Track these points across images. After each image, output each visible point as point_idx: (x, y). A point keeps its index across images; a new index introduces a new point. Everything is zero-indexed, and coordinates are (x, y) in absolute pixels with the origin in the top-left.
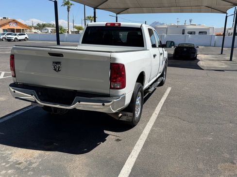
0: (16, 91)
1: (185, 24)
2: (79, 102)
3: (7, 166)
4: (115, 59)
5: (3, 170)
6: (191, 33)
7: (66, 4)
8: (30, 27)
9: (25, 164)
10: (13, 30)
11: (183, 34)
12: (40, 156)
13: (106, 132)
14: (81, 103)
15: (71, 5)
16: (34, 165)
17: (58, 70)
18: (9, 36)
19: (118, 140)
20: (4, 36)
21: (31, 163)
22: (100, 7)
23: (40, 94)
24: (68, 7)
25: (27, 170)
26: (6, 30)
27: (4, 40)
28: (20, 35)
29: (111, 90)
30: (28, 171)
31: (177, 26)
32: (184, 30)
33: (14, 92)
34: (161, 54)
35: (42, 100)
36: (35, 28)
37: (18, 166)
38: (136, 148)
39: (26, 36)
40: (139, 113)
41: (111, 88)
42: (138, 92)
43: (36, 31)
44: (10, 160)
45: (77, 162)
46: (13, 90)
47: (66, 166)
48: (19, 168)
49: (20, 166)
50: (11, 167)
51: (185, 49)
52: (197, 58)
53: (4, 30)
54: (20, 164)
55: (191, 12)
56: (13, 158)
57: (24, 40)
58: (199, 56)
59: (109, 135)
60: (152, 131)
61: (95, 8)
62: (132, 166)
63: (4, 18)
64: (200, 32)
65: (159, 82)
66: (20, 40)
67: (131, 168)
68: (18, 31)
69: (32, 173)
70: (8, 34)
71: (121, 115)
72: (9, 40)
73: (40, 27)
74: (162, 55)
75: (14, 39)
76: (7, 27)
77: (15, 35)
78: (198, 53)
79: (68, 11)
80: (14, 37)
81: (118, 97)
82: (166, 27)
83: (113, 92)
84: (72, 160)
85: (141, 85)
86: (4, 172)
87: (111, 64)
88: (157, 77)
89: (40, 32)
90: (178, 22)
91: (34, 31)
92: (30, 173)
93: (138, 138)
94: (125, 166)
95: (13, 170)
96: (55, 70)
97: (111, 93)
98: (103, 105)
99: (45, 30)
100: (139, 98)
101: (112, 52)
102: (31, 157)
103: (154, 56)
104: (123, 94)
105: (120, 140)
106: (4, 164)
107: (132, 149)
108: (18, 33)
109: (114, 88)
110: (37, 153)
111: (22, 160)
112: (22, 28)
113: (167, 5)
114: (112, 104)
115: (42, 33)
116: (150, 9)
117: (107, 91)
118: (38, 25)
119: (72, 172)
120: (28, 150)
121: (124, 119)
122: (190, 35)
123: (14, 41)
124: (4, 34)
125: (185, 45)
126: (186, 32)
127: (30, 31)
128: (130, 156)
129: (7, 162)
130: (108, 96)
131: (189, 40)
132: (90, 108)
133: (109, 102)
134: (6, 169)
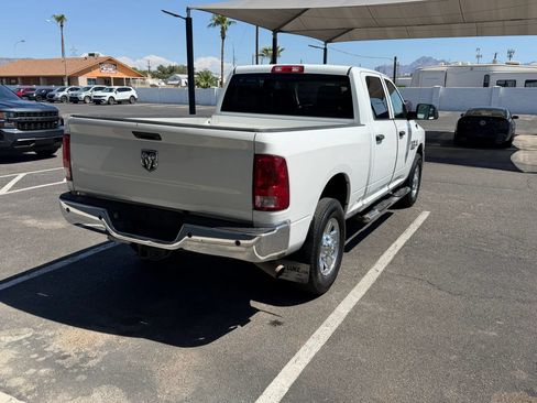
0: (72, 209)
1: (494, 62)
2: (190, 236)
3: (41, 359)
4: (263, 145)
5: (30, 366)
6: (505, 84)
7: (218, 22)
8: (143, 74)
9: (76, 359)
10: (107, 81)
11: (486, 85)
12: (109, 345)
13: (253, 304)
14: (193, 237)
15: (230, 23)
16: (91, 363)
17: (152, 167)
18: (99, 93)
19: (276, 323)
20: (89, 93)
21: (86, 358)
22: (286, 27)
23: (116, 216)
24: (223, 28)
25: (75, 370)
26: (94, 80)
27: (88, 101)
28: (119, 90)
29: (255, 212)
30: (77, 374)
31: (472, 68)
32: (487, 78)
33: (68, 210)
34: (401, 134)
35: (118, 230)
36: (154, 76)
37: (60, 361)
38: (310, 342)
39: (133, 93)
40: (333, 266)
41: (255, 208)
42: (328, 218)
43: (155, 82)
44: (47, 350)
45: (179, 364)
46: (65, 206)
47: (154, 368)
48: (62, 367)
49: (64, 362)
50: (46, 363)
51: (483, 123)
52: (513, 143)
53: (89, 80)
54: (65, 357)
55: (504, 34)
56: (55, 346)
57: (129, 101)
58: (520, 139)
59: (258, 310)
60: (357, 308)
61: (275, 32)
62: (293, 380)
63: (90, 55)
64: (527, 82)
65: (396, 199)
66: (120, 102)
67: (289, 385)
68: (118, 81)
69: (84, 377)
70: (96, 89)
71: (281, 267)
72: (98, 102)
73: (165, 73)
74: (406, 137)
75: (107, 99)
76: (95, 74)
77: (111, 90)
78: (516, 132)
79: (223, 38)
80: (107, 95)
81: (271, 227)
82: (444, 69)
83: (259, 217)
84: (169, 357)
85: (337, 203)
86: (32, 371)
87: (255, 155)
88: (392, 186)
89: (163, 84)
90: (478, 57)
91: (150, 81)
92: (79, 377)
93: (321, 322)
94: (276, 379)
95: (49, 370)
96: (146, 166)
97: (256, 219)
98: (238, 244)
99: (175, 79)
100: (334, 232)
101: (258, 131)
102: (89, 346)
103: (379, 139)
104: (285, 223)
105: (279, 323)
106: (35, 356)
107: (300, 345)
108: (117, 87)
109: (261, 209)
110: (102, 338)
111: (70, 350)
112: (125, 77)
113: (440, 20)
114: (257, 241)
115: (167, 87)
116: (404, 28)
117: (246, 213)
118: (160, 68)
119: (164, 382)
120: (86, 332)
121: (292, 276)
122: (502, 89)
123: (108, 103)
124: (89, 89)
125: (484, 114)
126: (493, 81)
127: (142, 83)
128: (293, 359)
129: (42, 353)
130: (249, 224)
131: (500, 100)
132: (221, 250)
133: (251, 238)
134: (38, 366)
